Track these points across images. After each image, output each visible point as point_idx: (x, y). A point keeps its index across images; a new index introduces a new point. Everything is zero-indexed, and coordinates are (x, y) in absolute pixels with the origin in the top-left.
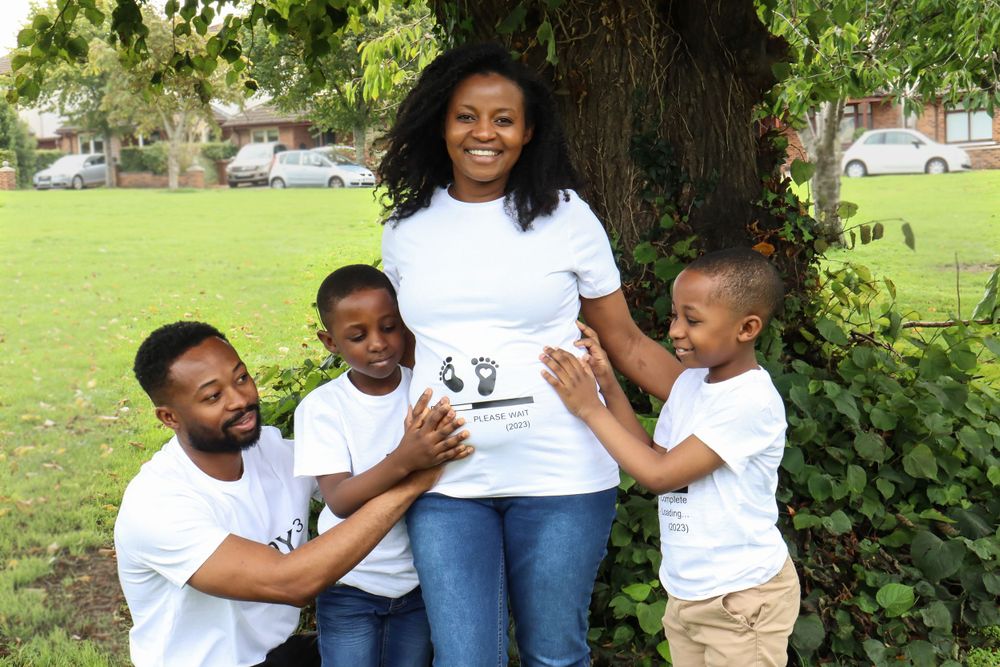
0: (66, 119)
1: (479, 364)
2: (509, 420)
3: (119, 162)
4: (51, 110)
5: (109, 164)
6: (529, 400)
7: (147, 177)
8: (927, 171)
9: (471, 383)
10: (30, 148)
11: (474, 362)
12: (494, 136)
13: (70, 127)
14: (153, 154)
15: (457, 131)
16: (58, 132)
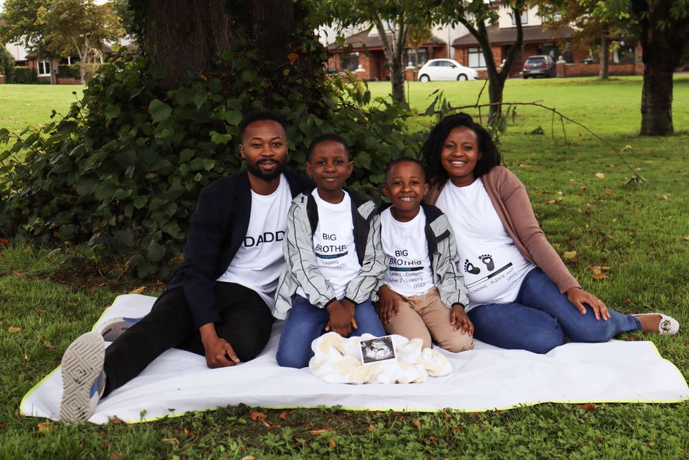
0: (29, 49)
1: (483, 258)
2: (507, 276)
3: (57, 72)
4: (21, 44)
5: (52, 73)
6: (510, 264)
7: (73, 80)
8: (458, 79)
9: (483, 267)
10: (12, 65)
11: (480, 258)
12: (462, 155)
13: (32, 55)
14: (75, 68)
15: (447, 153)
16: (26, 57)
